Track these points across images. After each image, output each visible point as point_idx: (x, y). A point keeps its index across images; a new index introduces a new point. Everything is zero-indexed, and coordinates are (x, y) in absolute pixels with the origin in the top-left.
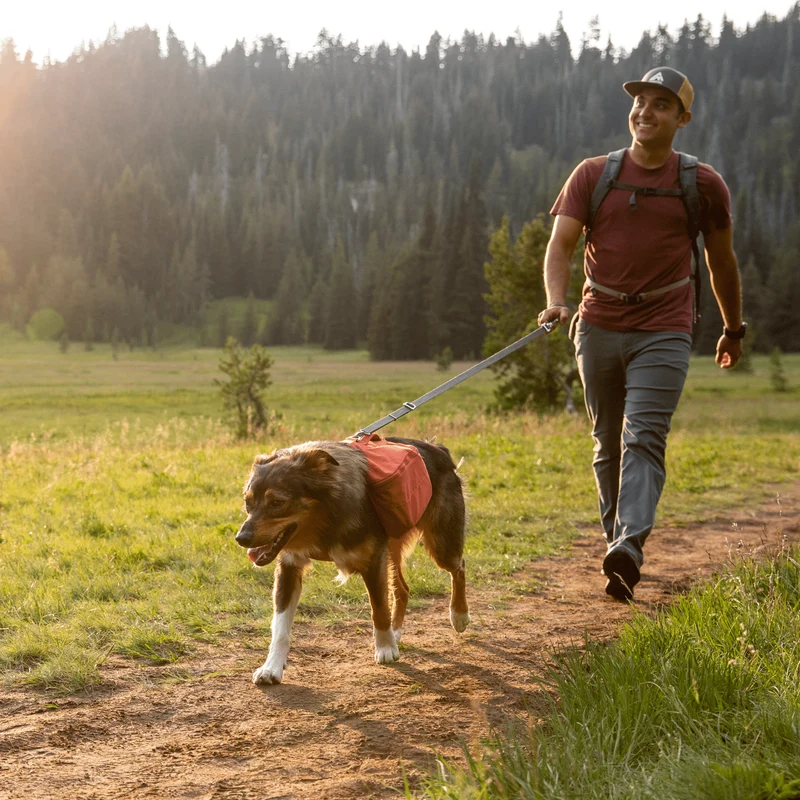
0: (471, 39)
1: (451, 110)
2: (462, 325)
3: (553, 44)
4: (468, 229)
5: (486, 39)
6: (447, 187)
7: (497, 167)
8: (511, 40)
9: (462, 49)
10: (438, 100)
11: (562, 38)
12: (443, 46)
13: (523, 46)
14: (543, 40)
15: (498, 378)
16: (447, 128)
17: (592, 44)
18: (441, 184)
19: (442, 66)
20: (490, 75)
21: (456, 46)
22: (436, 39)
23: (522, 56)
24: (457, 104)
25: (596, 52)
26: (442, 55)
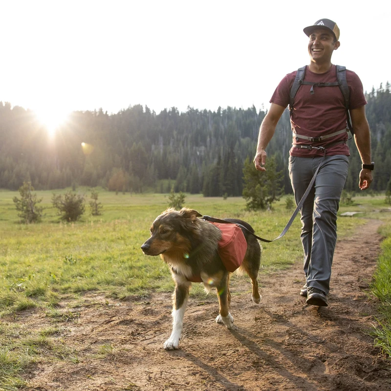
0: (229, 108)
1: (224, 127)
2: (229, 187)
3: (252, 110)
4: (230, 160)
5: (233, 108)
6: (224, 149)
7: (237, 143)
8: (240, 109)
9: (227, 111)
10: (221, 124)
11: (254, 108)
12: (222, 110)
13: (243, 110)
14: (249, 109)
15: (247, 201)
16: (223, 132)
17: (262, 110)
18: (222, 147)
19: (221, 115)
20: (235, 118)
21: (225, 110)
22: (220, 108)
23: (243, 113)
24: (226, 125)
25: (263, 112)
26: (221, 112)
